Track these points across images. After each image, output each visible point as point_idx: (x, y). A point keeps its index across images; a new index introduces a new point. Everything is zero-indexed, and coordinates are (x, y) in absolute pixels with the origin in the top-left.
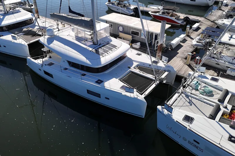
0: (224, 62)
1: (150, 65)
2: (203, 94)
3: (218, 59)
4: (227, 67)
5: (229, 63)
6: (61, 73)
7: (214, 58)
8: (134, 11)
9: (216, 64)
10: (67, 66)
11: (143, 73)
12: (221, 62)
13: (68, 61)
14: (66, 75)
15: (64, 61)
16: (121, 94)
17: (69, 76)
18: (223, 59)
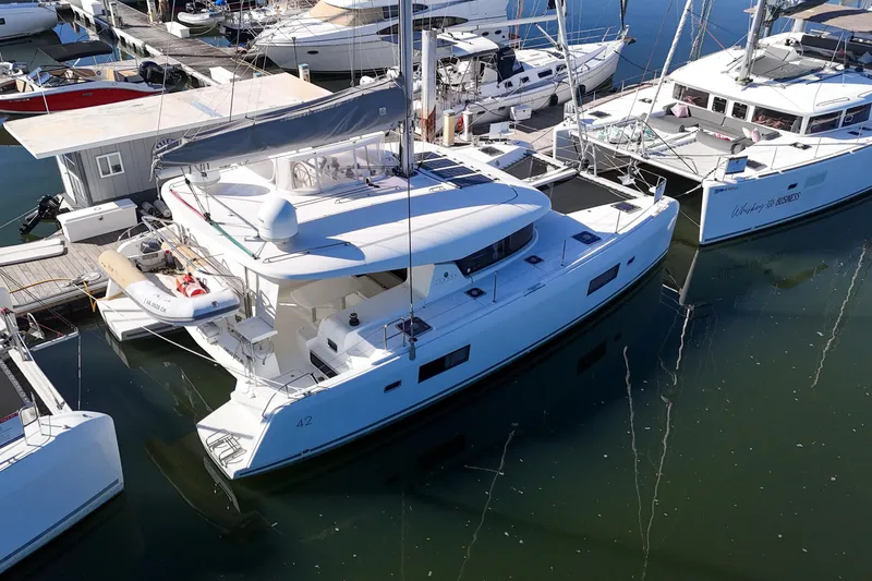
0: (493, 100)
3: (478, 100)
5: (500, 96)
7: (467, 102)
9: (479, 114)
10: (463, 280)
12: (487, 103)
13: (456, 262)
14: (521, 294)
15: (446, 275)
16: (651, 217)
17: (534, 289)
18: (483, 94)
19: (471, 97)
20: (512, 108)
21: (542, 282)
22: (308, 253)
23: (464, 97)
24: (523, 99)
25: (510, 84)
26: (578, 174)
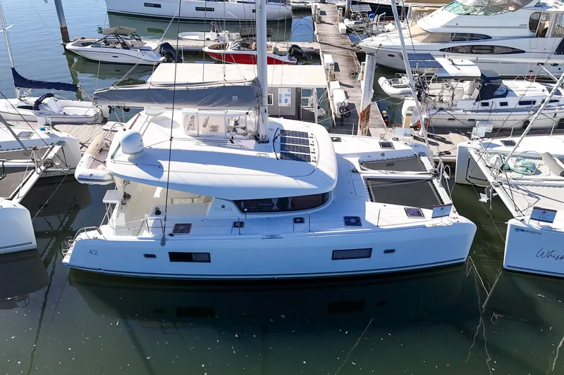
0: (464, 113)
1: (383, 154)
2: (526, 173)
3: (451, 110)
4: (469, 120)
5: (472, 111)
6: (240, 237)
7: (442, 109)
8: (162, 54)
9: (449, 119)
10: (236, 214)
11: (393, 173)
12: (458, 113)
13: (234, 201)
14: (261, 236)
15: (223, 207)
16: (424, 227)
17: (272, 237)
18: (457, 107)
19: (444, 106)
20: (478, 122)
21: (282, 235)
22: (136, 165)
23: (439, 105)
24: (491, 117)
25: (487, 104)
26: (431, 180)
